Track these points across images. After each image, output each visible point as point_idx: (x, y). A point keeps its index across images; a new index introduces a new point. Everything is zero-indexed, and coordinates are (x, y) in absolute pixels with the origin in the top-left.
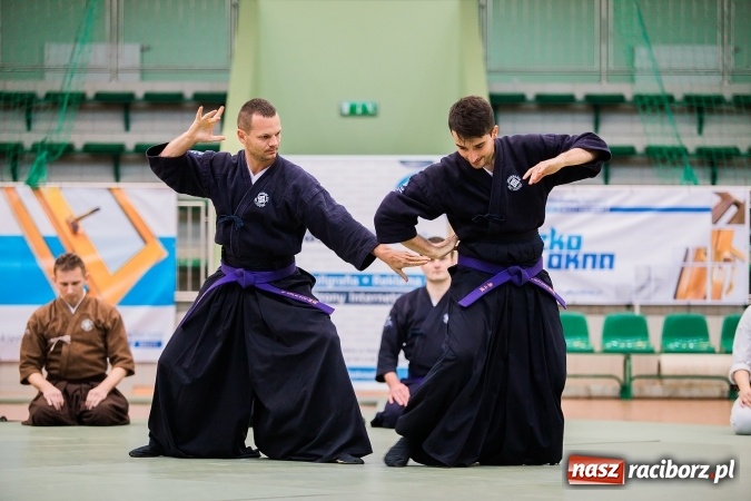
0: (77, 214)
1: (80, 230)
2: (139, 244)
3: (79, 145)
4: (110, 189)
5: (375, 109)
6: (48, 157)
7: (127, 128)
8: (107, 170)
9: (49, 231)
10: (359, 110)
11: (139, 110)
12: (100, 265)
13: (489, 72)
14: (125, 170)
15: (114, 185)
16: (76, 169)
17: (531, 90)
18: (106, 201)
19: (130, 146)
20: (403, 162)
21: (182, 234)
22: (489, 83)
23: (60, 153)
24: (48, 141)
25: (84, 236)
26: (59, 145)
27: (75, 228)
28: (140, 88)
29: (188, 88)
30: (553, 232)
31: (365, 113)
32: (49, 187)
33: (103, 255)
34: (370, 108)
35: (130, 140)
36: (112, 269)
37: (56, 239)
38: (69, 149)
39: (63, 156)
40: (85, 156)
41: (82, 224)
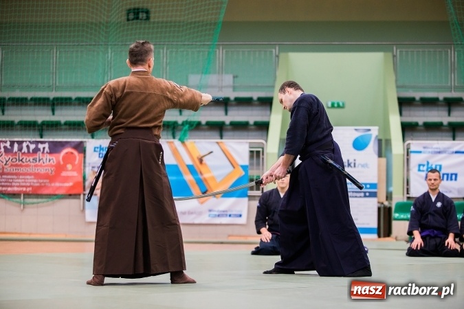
0: (202, 154)
1: (204, 162)
2: (231, 168)
3: (204, 122)
4: (217, 143)
5: (343, 104)
6: (189, 127)
7: (226, 114)
8: (216, 134)
9: (189, 162)
10: (336, 105)
11: (232, 105)
12: (213, 178)
13: (398, 87)
14: (225, 134)
15: (219, 141)
16: (202, 133)
17: (418, 95)
18: (215, 148)
19: (227, 122)
20: (356, 130)
21: (251, 164)
22: (397, 92)
23: (195, 126)
24: (189, 120)
25: (205, 164)
26: (194, 122)
27: (201, 161)
28: (232, 95)
29: (255, 95)
30: (428, 163)
31: (339, 106)
32: (189, 142)
33: (215, 173)
34: (341, 104)
35: (227, 119)
36: (218, 180)
37: (192, 166)
38: (199, 124)
39: (196, 127)
40: (206, 127)
41: (204, 159)
